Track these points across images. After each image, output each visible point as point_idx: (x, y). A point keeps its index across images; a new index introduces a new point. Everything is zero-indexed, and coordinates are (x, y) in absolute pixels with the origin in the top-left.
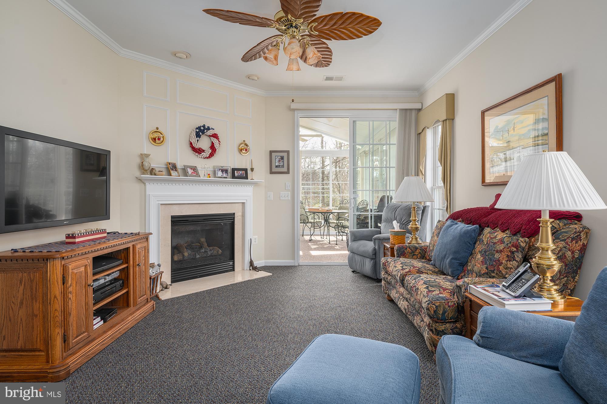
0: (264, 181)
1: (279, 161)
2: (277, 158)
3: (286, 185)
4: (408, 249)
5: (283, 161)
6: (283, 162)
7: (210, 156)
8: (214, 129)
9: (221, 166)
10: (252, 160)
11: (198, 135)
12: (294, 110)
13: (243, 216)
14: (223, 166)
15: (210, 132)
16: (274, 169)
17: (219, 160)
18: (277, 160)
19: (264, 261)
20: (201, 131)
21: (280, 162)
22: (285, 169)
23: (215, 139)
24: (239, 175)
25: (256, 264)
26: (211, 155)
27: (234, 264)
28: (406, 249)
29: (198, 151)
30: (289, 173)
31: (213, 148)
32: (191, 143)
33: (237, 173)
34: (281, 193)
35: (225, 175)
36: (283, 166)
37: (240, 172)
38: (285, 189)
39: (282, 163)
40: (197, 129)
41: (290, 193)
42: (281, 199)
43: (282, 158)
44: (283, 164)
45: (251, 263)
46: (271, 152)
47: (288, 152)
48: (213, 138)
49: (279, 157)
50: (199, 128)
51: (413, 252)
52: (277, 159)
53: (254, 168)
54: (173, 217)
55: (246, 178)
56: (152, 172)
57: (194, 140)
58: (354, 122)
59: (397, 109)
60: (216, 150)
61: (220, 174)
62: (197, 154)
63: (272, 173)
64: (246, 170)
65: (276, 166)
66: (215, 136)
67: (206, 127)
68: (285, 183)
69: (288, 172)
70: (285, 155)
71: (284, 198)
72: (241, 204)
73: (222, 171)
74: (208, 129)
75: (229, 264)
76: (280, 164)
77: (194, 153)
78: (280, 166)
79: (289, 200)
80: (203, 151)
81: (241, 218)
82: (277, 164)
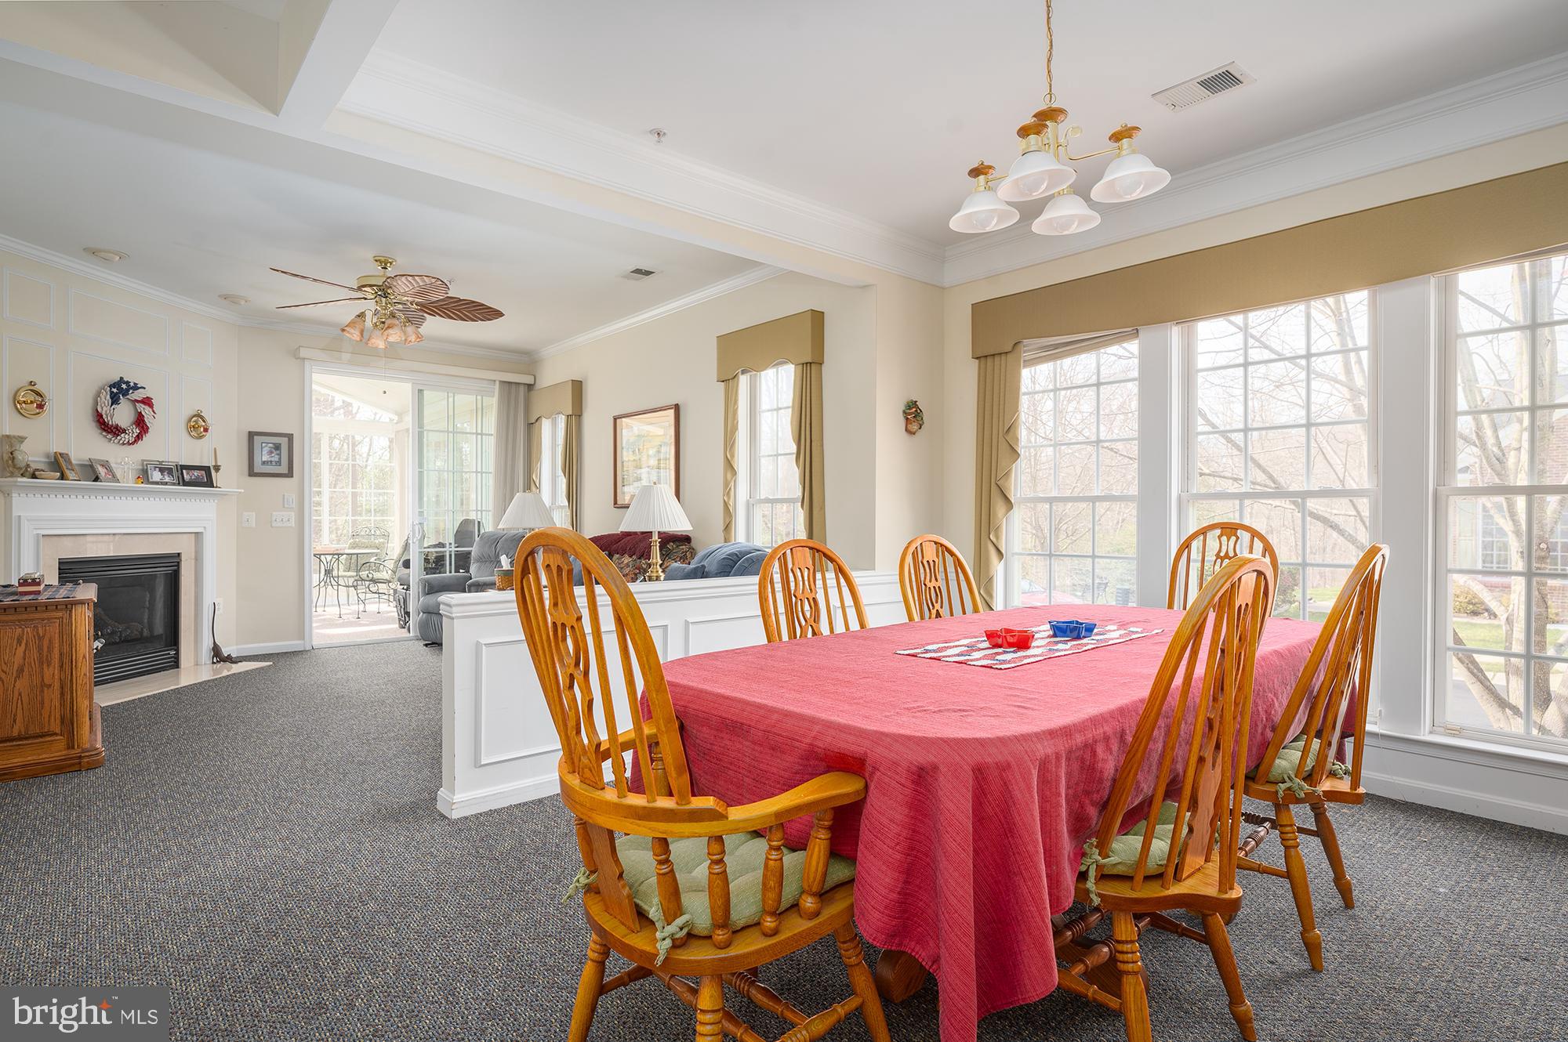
1: (271, 452)
2: (266, 446)
3: (286, 500)
5: (278, 452)
6: (280, 455)
7: (135, 440)
8: (144, 388)
10: (215, 449)
11: (115, 400)
12: (303, 360)
13: (198, 558)
14: (163, 462)
15: (138, 395)
17: (155, 448)
18: (266, 450)
19: (235, 647)
20: (119, 390)
21: (273, 455)
22: (284, 469)
23: (147, 407)
24: (192, 478)
25: (225, 652)
26: (139, 438)
27: (178, 655)
29: (110, 430)
30: (292, 477)
31: (140, 422)
32: (100, 416)
33: (188, 474)
34: (274, 513)
35: (167, 479)
36: (279, 463)
37: (197, 474)
38: (284, 507)
39: (277, 456)
40: (113, 386)
41: (293, 513)
42: (274, 524)
43: (277, 447)
44: (280, 459)
45: (216, 651)
46: (251, 435)
47: (290, 437)
48: (143, 406)
49: (271, 445)
50: (117, 385)
52: (264, 449)
53: (221, 466)
54: (62, 562)
55: (210, 485)
57: (105, 410)
58: (420, 391)
59: (495, 381)
60: (148, 428)
61: (156, 476)
62: (110, 436)
63: (252, 473)
65: (264, 463)
66: (147, 402)
67: (132, 384)
68: (284, 495)
69: (289, 475)
70: (284, 441)
71: (280, 524)
72: (193, 535)
73: (162, 470)
74: (136, 387)
75: (169, 654)
76: (273, 459)
77: (106, 434)
78: (271, 461)
79: (292, 527)
80: (124, 431)
81: (193, 561)
82: (265, 458)
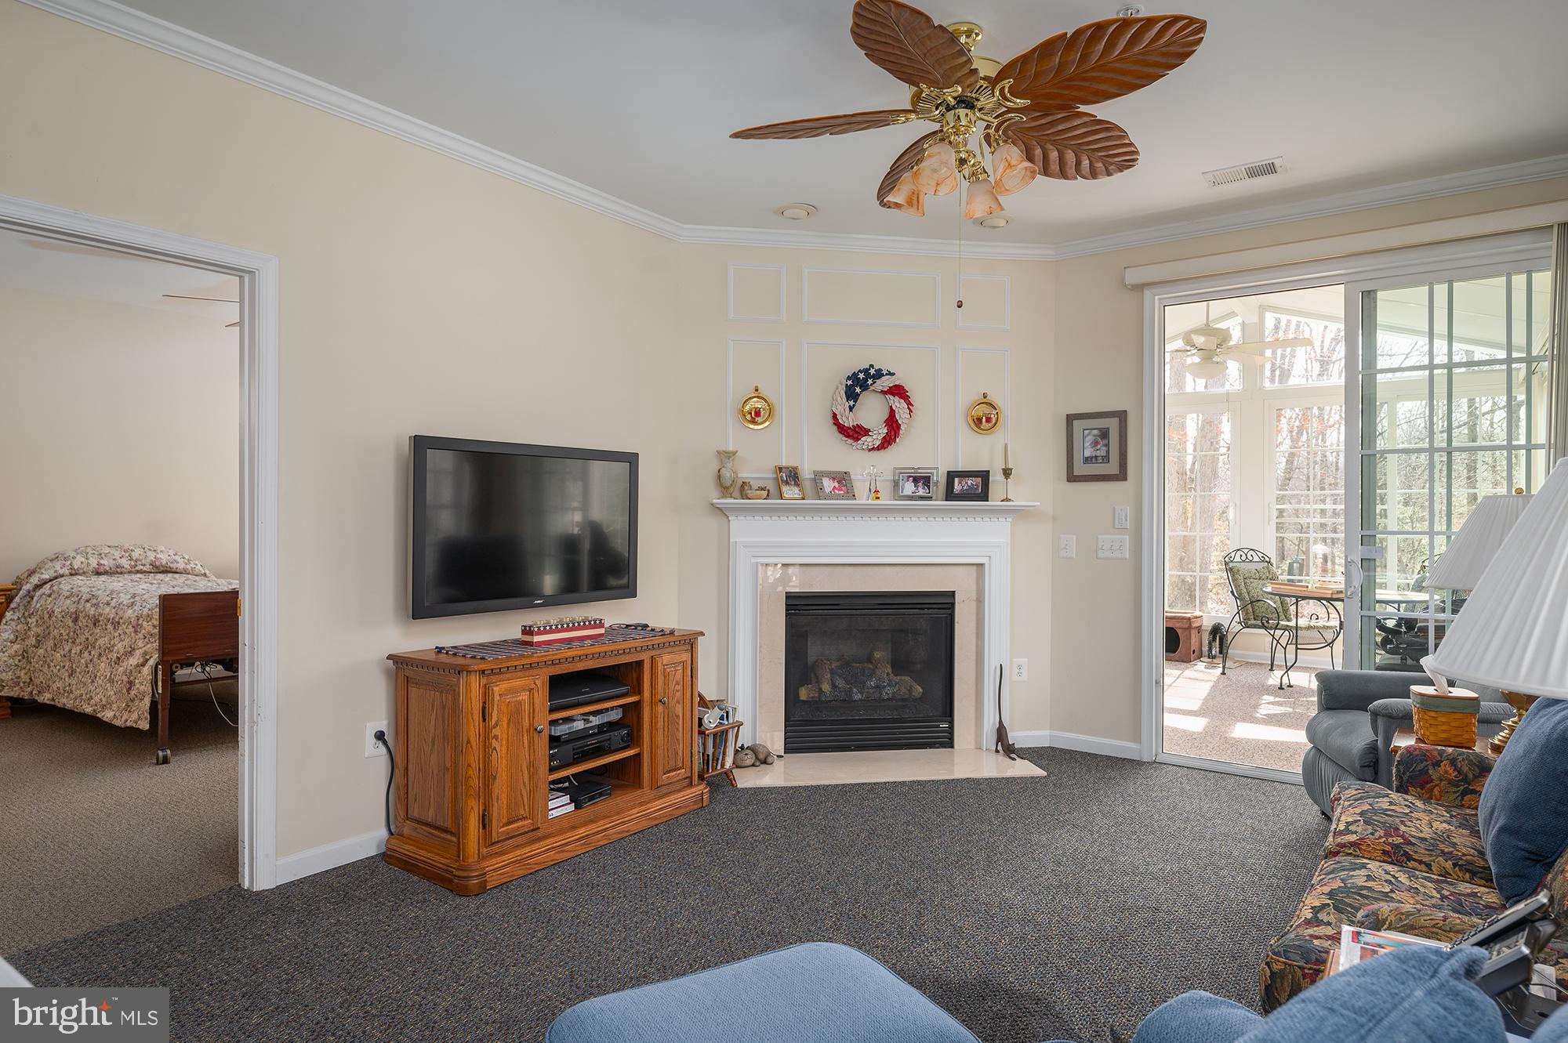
0: (1039, 504)
1: (1096, 443)
2: (1088, 435)
3: (1116, 515)
4: (1444, 766)
5: (1105, 442)
6: (1107, 445)
7: (883, 443)
8: (894, 374)
9: (913, 468)
10: (1007, 445)
11: (851, 395)
12: (1140, 288)
13: (980, 601)
14: (919, 468)
15: (885, 383)
16: (1080, 469)
17: (907, 454)
18: (1089, 440)
19: (1047, 732)
20: (858, 384)
21: (1099, 447)
22: (1113, 468)
23: (898, 398)
24: (965, 488)
25: (1019, 737)
26: (887, 442)
27: (951, 727)
28: (1437, 764)
29: (855, 433)
30: (1125, 479)
31: (892, 421)
32: (835, 416)
33: (960, 483)
34: (1100, 537)
35: (921, 492)
36: (1106, 459)
37: (969, 482)
38: (1114, 528)
39: (1104, 448)
40: (849, 378)
41: (1127, 537)
42: (1100, 554)
43: (1104, 434)
44: (1108, 452)
45: (1001, 733)
46: (1070, 419)
47: (1122, 416)
48: (892, 397)
49: (1095, 432)
50: (854, 377)
51: (1465, 780)
52: (1087, 439)
53: (1011, 469)
54: (789, 596)
55: (984, 496)
56: (744, 489)
57: (841, 407)
60: (898, 427)
61: (909, 488)
62: (850, 441)
63: (1072, 478)
64: (985, 476)
65: (1087, 460)
66: (898, 391)
67: (873, 372)
68: (1114, 509)
69: (1122, 476)
70: (1113, 424)
71: (1108, 554)
72: (974, 568)
73: (916, 480)
74: (879, 374)
75: (937, 726)
76: (1098, 453)
77: (845, 438)
78: (1096, 457)
79: (1126, 559)
80: (866, 432)
81: (974, 605)
82: (1087, 453)
